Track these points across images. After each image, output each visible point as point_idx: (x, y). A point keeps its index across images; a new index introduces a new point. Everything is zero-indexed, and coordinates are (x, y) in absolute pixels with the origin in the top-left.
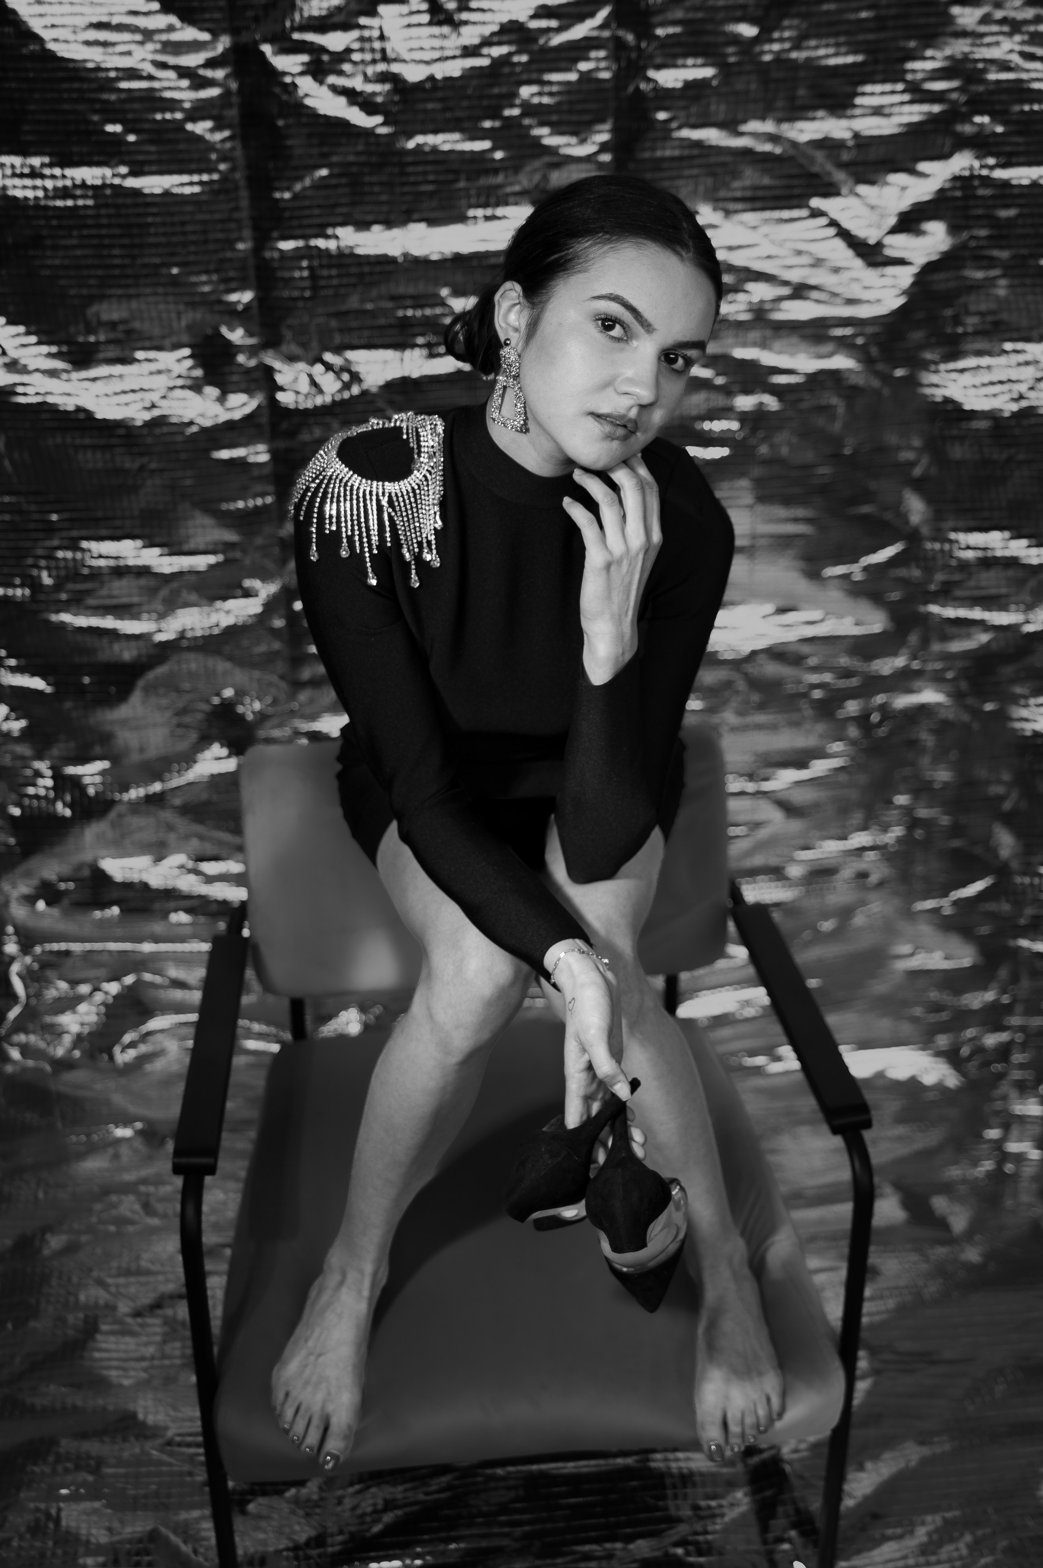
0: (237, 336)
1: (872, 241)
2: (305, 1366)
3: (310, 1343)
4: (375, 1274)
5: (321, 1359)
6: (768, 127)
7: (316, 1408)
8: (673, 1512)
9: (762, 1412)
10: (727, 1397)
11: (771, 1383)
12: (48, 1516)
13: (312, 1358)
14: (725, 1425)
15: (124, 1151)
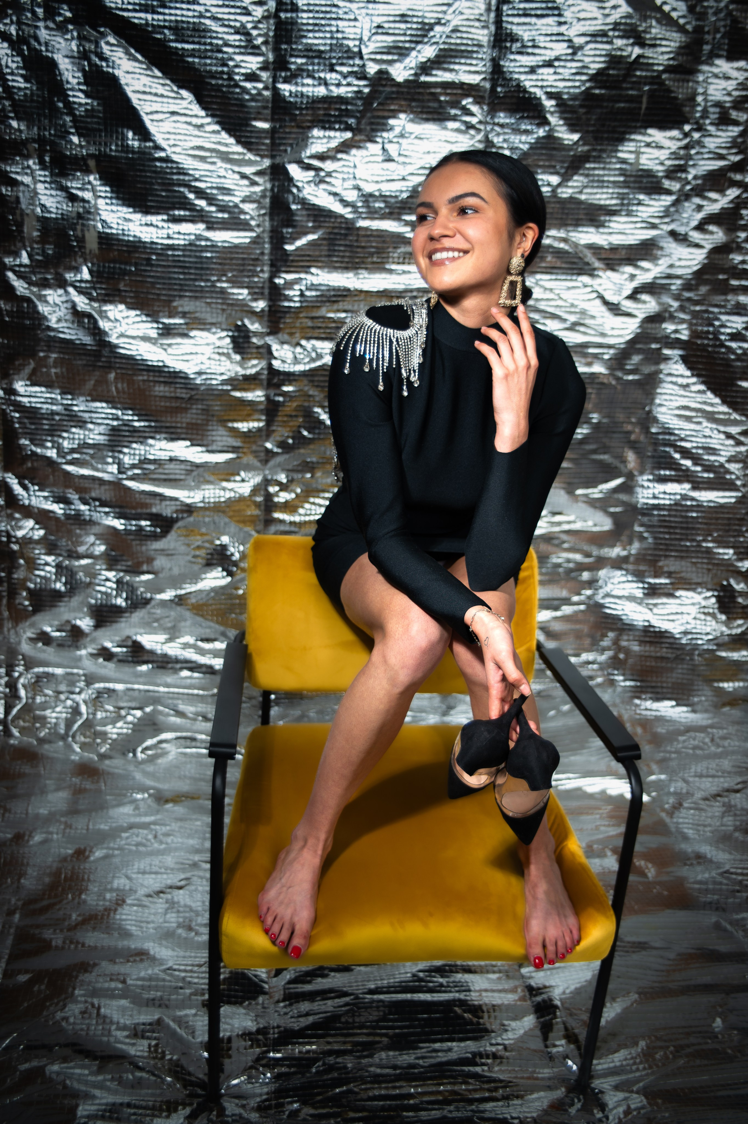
0: (254, 326)
1: (616, 302)
2: (280, 893)
3: (283, 881)
4: (326, 841)
5: (290, 890)
6: (562, 234)
7: (287, 918)
8: (488, 1026)
9: (568, 939)
10: (545, 929)
11: (572, 921)
12: (93, 1005)
13: (285, 889)
14: (544, 946)
15: (142, 804)
